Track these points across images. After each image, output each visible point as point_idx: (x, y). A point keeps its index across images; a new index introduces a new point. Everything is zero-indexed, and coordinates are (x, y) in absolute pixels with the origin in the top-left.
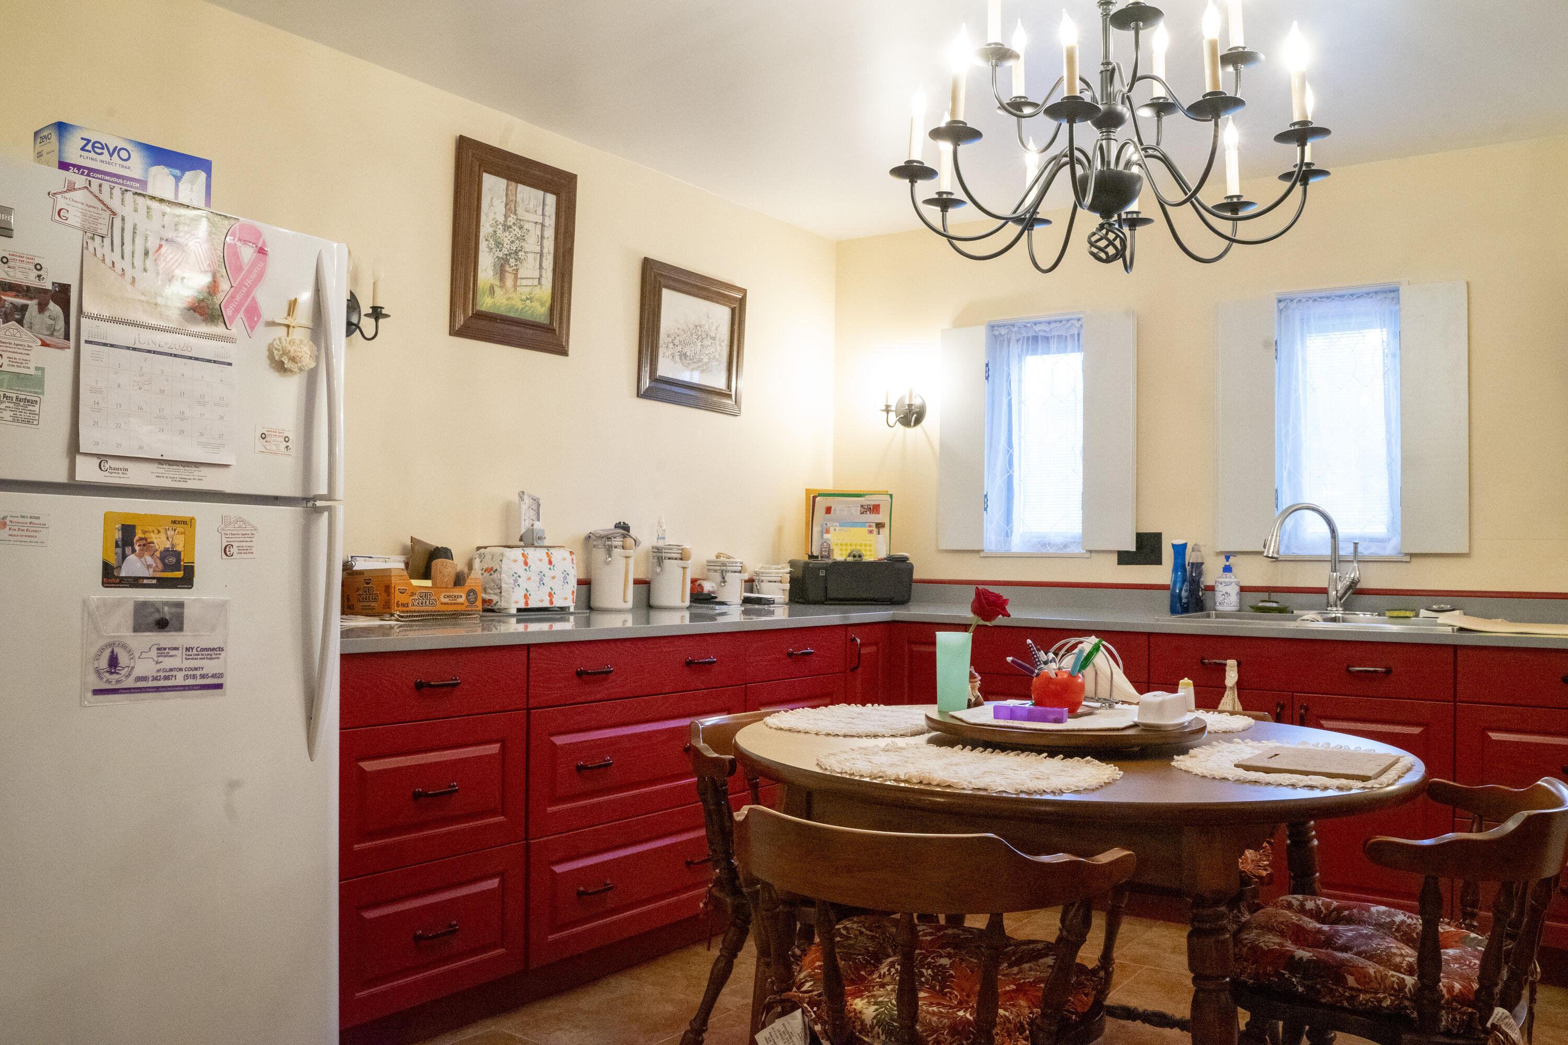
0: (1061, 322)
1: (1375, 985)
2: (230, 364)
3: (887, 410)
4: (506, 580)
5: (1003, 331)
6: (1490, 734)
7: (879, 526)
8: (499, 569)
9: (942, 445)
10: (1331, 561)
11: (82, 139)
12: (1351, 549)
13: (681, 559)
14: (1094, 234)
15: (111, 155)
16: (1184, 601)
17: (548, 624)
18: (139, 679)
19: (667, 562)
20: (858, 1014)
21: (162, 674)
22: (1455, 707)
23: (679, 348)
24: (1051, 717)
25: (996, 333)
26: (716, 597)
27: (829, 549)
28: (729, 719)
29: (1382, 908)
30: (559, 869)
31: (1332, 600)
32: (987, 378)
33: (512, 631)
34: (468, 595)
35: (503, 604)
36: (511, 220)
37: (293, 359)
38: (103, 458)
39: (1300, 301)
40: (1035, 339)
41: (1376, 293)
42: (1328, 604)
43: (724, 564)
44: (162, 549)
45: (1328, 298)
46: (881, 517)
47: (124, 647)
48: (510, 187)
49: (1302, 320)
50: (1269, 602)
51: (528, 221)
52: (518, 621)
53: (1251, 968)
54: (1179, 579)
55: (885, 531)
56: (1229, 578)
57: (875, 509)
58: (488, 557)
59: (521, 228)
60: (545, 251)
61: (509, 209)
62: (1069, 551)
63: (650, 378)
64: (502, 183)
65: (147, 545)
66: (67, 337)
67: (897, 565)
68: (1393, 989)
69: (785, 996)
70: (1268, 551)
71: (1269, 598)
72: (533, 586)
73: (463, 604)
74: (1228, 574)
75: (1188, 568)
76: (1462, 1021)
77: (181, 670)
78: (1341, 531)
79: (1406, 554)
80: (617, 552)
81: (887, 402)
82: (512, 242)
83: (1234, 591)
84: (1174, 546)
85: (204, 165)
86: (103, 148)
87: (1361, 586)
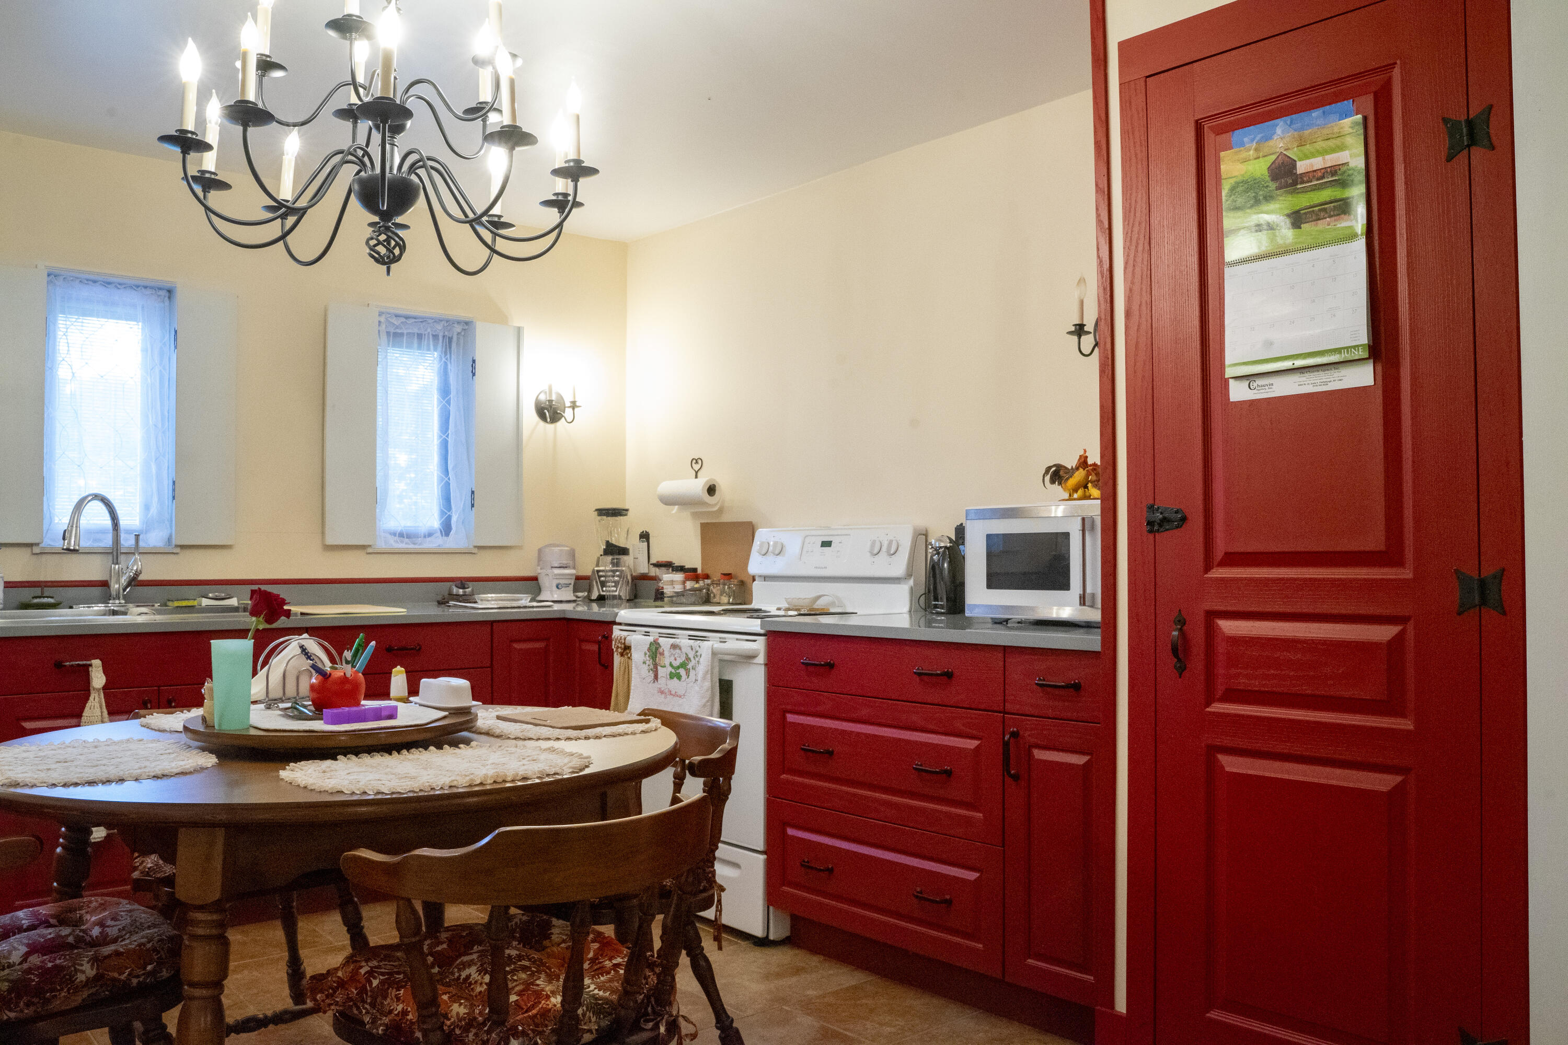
10: (112, 553)
12: (132, 542)
31: (114, 593)
42: (110, 597)
50: (44, 597)
70: (69, 543)
71: (42, 593)
78: (123, 522)
87: (141, 577)
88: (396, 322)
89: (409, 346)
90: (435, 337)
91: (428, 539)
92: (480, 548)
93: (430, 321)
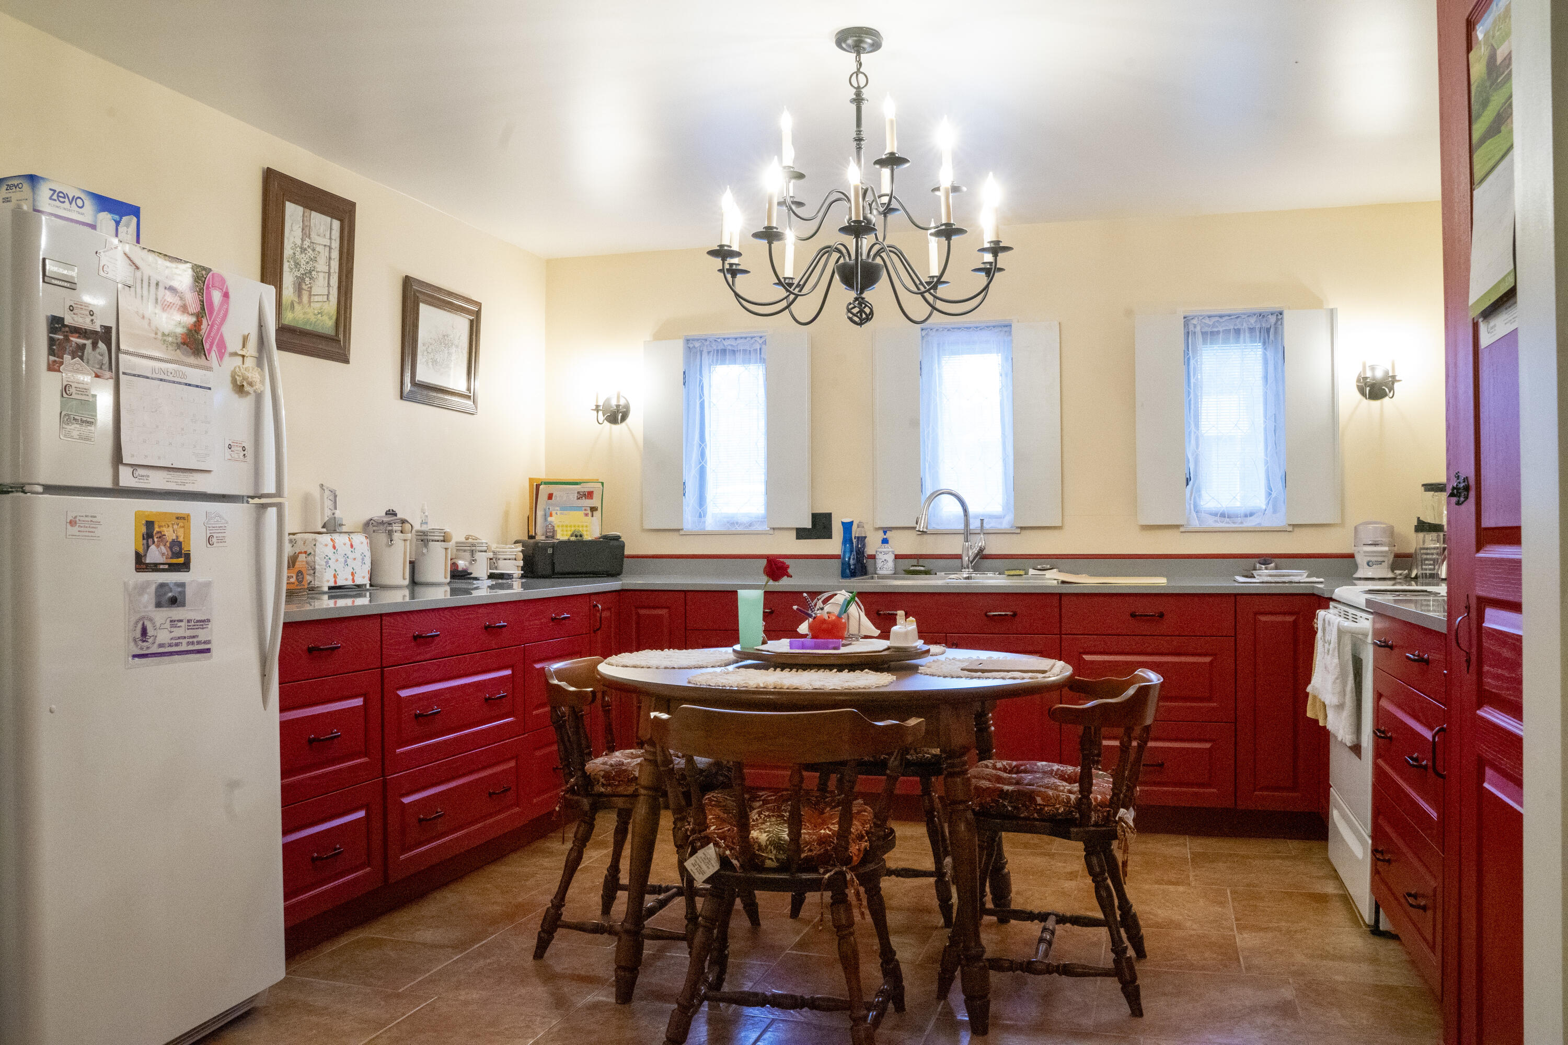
0: (746, 338)
1: (1053, 801)
2: (210, 389)
3: (597, 409)
4: (320, 562)
5: (697, 344)
6: (1084, 656)
7: (593, 509)
8: (313, 553)
9: (645, 439)
10: (964, 534)
11: (51, 189)
12: (978, 524)
13: (444, 541)
14: (850, 304)
15: (71, 203)
16: (852, 567)
17: (352, 600)
18: (161, 646)
19: (431, 543)
20: (756, 841)
21: (174, 642)
22: (1061, 637)
23: (431, 356)
24: (831, 646)
25: (691, 346)
26: (471, 574)
27: (554, 531)
28: (571, 663)
29: (1044, 763)
30: (406, 800)
31: (965, 565)
32: (684, 384)
33: (325, 607)
34: (297, 576)
35: (317, 584)
36: (307, 243)
37: (251, 384)
38: (134, 466)
39: (937, 330)
40: (724, 351)
41: (994, 327)
42: (962, 567)
43: (473, 545)
44: (171, 540)
45: (959, 329)
46: (595, 502)
47: (151, 620)
48: (306, 214)
49: (939, 344)
50: (918, 566)
51: (319, 244)
52: (330, 598)
53: (977, 801)
54: (848, 550)
55: (597, 514)
56: (886, 548)
57: (590, 495)
58: (300, 543)
59: (314, 250)
60: (332, 271)
61: (305, 234)
62: (753, 528)
63: (411, 383)
64: (300, 209)
65: (161, 536)
66: (110, 369)
67: (612, 543)
68: (1064, 802)
69: (703, 834)
70: (920, 527)
71: (917, 563)
72: (339, 566)
73: (293, 583)
74: (886, 545)
75: (854, 541)
76: (1103, 816)
77: (185, 638)
78: (972, 510)
79: (1018, 528)
80: (397, 536)
81: (597, 402)
82: (307, 263)
83: (890, 558)
84: (843, 523)
85: (135, 211)
86: (64, 198)
87: (986, 552)
88: (1207, 321)
89: (1226, 341)
90: (1252, 330)
91: (1249, 518)
92: (1294, 526)
93: (1243, 316)
